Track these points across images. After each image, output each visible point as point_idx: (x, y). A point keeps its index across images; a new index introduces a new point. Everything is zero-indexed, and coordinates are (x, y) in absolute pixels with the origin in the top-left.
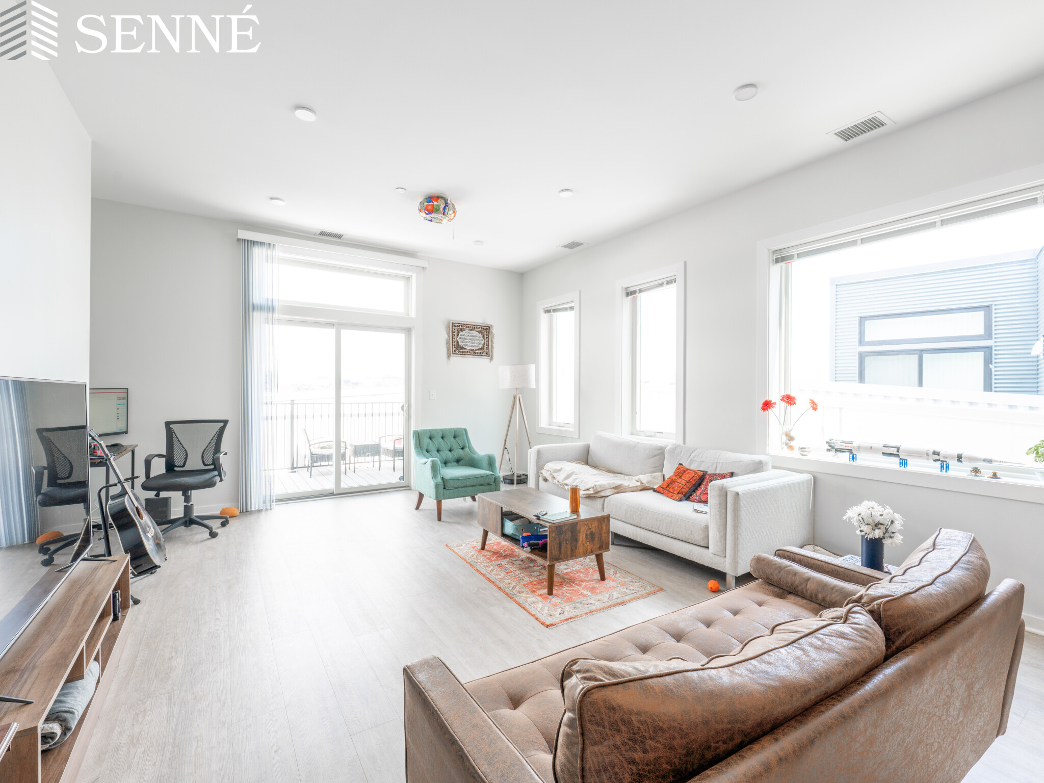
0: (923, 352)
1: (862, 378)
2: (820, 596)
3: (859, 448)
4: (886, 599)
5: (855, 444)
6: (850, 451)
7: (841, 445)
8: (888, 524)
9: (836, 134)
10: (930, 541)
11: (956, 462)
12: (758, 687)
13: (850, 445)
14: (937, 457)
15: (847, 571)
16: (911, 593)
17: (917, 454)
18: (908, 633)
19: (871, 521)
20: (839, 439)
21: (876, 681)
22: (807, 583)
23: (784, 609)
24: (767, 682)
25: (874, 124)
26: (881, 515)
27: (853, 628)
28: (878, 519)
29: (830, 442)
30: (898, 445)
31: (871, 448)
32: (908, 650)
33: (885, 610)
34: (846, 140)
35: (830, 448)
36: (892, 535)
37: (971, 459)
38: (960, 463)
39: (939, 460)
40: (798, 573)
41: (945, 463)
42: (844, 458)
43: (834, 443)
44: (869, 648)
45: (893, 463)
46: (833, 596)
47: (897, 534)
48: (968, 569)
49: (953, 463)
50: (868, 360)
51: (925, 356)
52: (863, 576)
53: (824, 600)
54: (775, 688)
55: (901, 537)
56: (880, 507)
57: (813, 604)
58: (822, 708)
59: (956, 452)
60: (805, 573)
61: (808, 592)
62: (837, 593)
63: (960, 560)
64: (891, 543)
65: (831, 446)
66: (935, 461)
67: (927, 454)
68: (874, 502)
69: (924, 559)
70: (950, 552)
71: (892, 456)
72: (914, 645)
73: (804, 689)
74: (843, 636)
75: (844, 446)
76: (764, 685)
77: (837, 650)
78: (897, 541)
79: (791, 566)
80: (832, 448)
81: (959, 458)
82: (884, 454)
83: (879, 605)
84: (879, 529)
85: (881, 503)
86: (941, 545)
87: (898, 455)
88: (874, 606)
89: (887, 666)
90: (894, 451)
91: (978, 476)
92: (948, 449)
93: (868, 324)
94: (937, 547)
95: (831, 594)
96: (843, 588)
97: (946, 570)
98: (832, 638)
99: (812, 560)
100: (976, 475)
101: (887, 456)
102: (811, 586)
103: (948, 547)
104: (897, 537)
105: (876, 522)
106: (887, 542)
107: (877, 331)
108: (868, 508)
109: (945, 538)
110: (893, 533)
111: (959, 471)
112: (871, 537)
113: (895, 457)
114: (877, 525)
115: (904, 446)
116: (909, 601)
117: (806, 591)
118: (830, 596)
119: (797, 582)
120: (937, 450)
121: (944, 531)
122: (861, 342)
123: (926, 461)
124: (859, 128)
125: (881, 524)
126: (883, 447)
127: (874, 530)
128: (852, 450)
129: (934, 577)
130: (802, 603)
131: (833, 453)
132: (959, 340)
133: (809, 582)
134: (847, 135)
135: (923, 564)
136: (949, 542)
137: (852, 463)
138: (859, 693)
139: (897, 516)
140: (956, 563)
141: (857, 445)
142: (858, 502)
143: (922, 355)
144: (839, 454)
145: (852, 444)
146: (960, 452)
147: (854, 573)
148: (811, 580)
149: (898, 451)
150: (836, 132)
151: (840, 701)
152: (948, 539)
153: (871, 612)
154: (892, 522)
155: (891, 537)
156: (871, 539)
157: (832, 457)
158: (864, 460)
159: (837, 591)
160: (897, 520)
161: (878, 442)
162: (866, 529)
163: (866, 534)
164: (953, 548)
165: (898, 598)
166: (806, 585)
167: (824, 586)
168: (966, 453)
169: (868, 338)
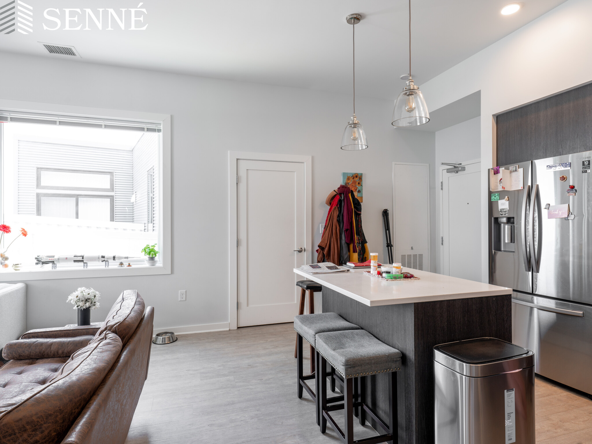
0: (79, 196)
1: (39, 212)
2: (60, 352)
3: (59, 259)
4: (119, 323)
5: (56, 257)
6: (53, 262)
7: (46, 259)
8: (92, 298)
9: (44, 45)
10: (120, 298)
11: (113, 260)
12: (87, 375)
13: (52, 258)
14: (103, 259)
15: (74, 331)
16: (126, 319)
17: (93, 259)
18: (126, 337)
19: (83, 299)
20: (44, 255)
21: (122, 358)
22: (51, 346)
23: (39, 368)
24: (90, 372)
25: (69, 52)
26: (89, 294)
27: (111, 340)
28: (87, 296)
29: (38, 257)
30: (83, 255)
31: (66, 258)
32: (128, 343)
33: (118, 329)
34: (50, 52)
35: (37, 262)
36: (95, 304)
37: (120, 258)
38: (114, 261)
39: (104, 261)
40: (43, 343)
41: (107, 262)
42: (48, 267)
43: (41, 258)
44: (119, 345)
45: (79, 266)
46: (69, 347)
47: (97, 303)
48: (140, 304)
49: (111, 261)
50: (43, 199)
51: (80, 199)
52: (84, 330)
53: (63, 353)
54: (94, 373)
55: (99, 304)
56: (87, 290)
57: (55, 358)
58: (109, 376)
59: (112, 256)
60: (48, 341)
61: (52, 352)
62: (71, 345)
63: (136, 301)
64: (95, 308)
65: (38, 260)
66: (102, 261)
67: (99, 258)
68: (84, 288)
69: (121, 306)
70: (131, 299)
71: (79, 262)
72: (129, 341)
73: (104, 369)
74: (109, 344)
75: (48, 259)
76: (89, 373)
77: (109, 350)
78: (97, 306)
79: (38, 341)
80: (39, 261)
81: (114, 258)
82: (75, 261)
83: (116, 328)
84: (89, 302)
85: (88, 287)
86: (126, 298)
87: (83, 260)
88: (113, 329)
89: (124, 352)
90: (81, 259)
91: (123, 267)
92: (109, 254)
93: (43, 173)
94: (124, 299)
95: (67, 347)
96: (74, 341)
97: (133, 307)
98: (105, 346)
99: (51, 332)
100: (121, 266)
101: (76, 262)
102: (53, 348)
103: (129, 298)
104: (97, 304)
105: (86, 299)
106: (92, 310)
107: (48, 179)
108: (82, 291)
109: (127, 294)
110: (95, 302)
111: (114, 265)
112: (84, 308)
113: (81, 262)
114: (87, 300)
115: (86, 255)
116: (126, 322)
117: (51, 352)
118: (67, 349)
119: (43, 349)
120: (103, 255)
121: (125, 292)
122: (38, 185)
123: (98, 262)
124: (60, 50)
125: (89, 299)
126: (74, 257)
127: (86, 303)
128: (54, 261)
129: (131, 310)
130: (48, 360)
131: (40, 265)
132: (98, 190)
133: (52, 346)
134: (52, 49)
135: (122, 308)
136: (129, 295)
137: (54, 270)
138: (119, 365)
139: (97, 293)
140: (135, 303)
141: (58, 258)
142: (75, 290)
143: (78, 198)
144: (45, 266)
145: (54, 257)
146: (114, 255)
147: (78, 330)
148: (53, 344)
149: (83, 258)
150: (45, 44)
151: (114, 371)
152: (128, 294)
153: (113, 332)
154: (95, 296)
155: (94, 305)
156: (84, 309)
157: (40, 268)
158: (61, 267)
159: (71, 344)
160: (97, 295)
161: (71, 254)
162: (81, 304)
163: (81, 307)
164: (132, 298)
165: (122, 322)
166: (51, 348)
167: (62, 344)
168: (117, 255)
169: (43, 184)
